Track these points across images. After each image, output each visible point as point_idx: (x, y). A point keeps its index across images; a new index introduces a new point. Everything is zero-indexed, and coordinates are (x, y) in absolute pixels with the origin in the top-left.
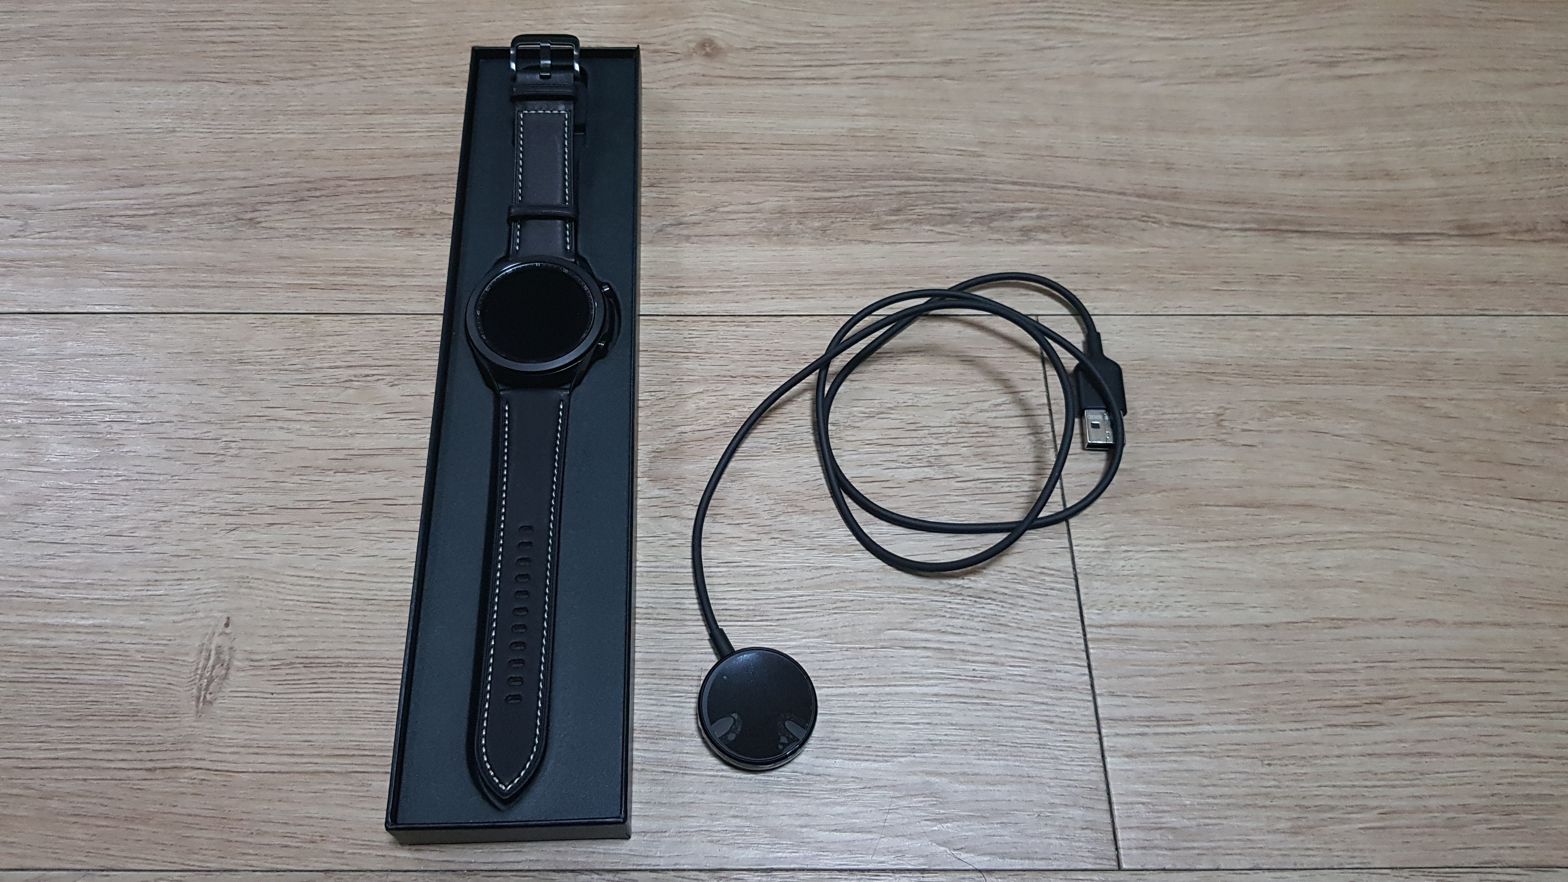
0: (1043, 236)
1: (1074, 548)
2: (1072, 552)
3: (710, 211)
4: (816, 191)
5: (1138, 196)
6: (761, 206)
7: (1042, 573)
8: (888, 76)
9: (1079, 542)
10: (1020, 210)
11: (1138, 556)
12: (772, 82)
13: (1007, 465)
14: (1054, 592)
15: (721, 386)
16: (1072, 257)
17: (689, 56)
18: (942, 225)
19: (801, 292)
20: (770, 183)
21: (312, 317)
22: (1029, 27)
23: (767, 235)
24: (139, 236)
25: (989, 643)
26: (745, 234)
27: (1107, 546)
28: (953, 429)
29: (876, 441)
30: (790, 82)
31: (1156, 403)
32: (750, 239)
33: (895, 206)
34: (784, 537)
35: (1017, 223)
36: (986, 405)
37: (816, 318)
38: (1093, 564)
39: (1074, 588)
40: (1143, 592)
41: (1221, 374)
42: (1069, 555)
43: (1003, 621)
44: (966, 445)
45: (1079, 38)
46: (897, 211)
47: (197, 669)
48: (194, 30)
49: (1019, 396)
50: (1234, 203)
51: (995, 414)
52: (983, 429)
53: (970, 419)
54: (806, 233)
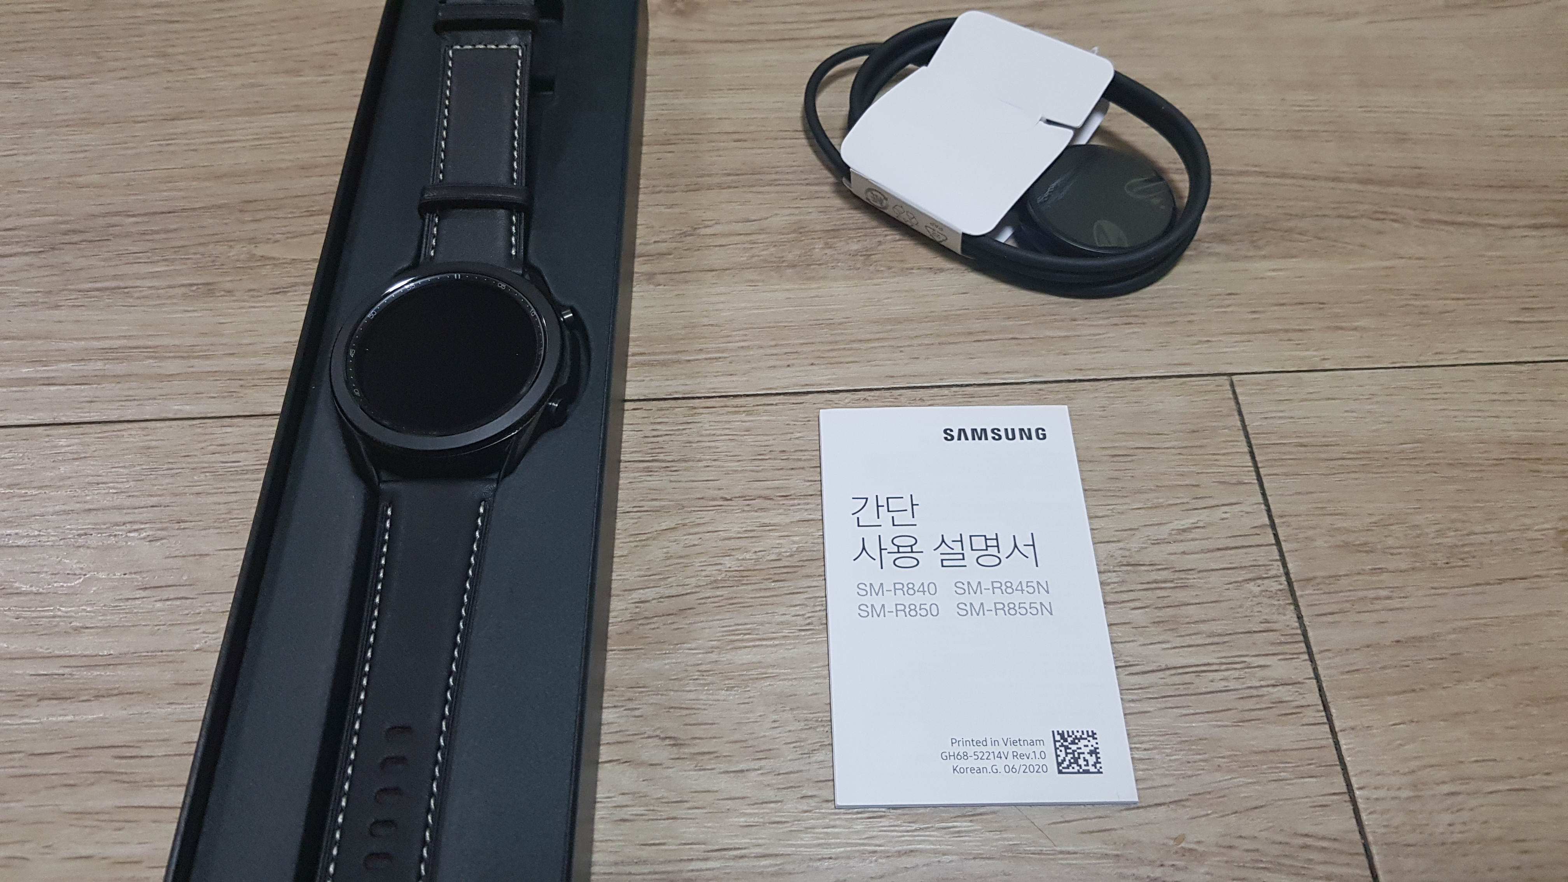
1: (1357, 793)
2: (1353, 801)
3: (685, 234)
6: (765, 223)
7: (1306, 847)
9: (1364, 781)
11: (1473, 803)
13: (1216, 639)
15: (708, 516)
16: (1273, 278)
19: (834, 354)
20: (779, 188)
21: (39, 430)
23: (778, 266)
26: (744, 267)
27: (1414, 786)
31: (1454, 516)
32: (750, 275)
36: (1164, 532)
38: (1396, 822)
39: (1368, 873)
41: (1551, 460)
42: (1350, 808)
44: (1138, 604)
49: (1219, 513)
50: (1514, 187)
51: (1181, 547)
52: (1164, 575)
53: (1137, 558)
54: (839, 261)
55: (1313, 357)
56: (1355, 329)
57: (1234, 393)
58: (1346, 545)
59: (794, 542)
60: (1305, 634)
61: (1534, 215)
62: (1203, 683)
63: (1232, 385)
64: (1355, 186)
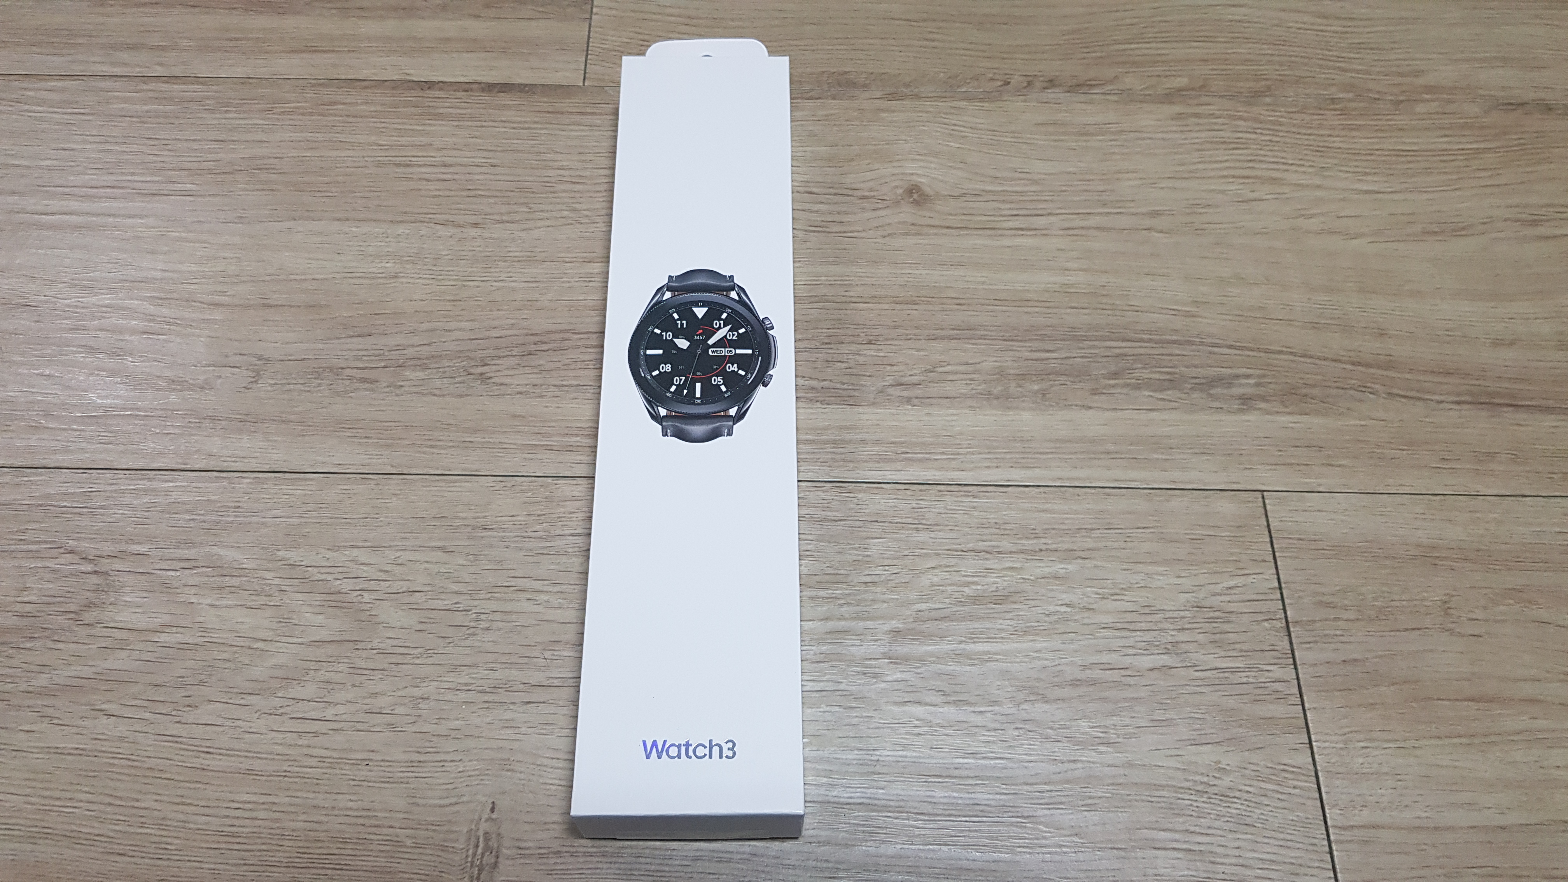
0: (1263, 405)
1: (1314, 744)
2: (1311, 748)
3: (929, 371)
4: (1032, 351)
5: (1353, 364)
6: (978, 366)
7: (1283, 770)
8: (1097, 228)
9: (1318, 737)
10: (1238, 376)
11: (1376, 753)
12: (980, 232)
13: (1244, 654)
14: (1297, 791)
15: (953, 561)
16: (1292, 428)
17: (897, 203)
18: (1162, 390)
19: (1025, 460)
20: (987, 341)
21: (550, 480)
22: (1234, 177)
23: (988, 396)
24: (372, 390)
25: (1236, 844)
26: (965, 397)
27: (1345, 742)
28: (1187, 614)
29: (1112, 625)
30: (1000, 232)
31: (1384, 589)
32: (970, 402)
33: (1113, 368)
34: (1028, 727)
35: (1236, 391)
36: (1218, 588)
37: (1042, 489)
38: (1333, 760)
39: (1316, 786)
40: (1383, 791)
41: (1445, 558)
42: (1309, 751)
43: (1249, 821)
44: (1201, 631)
45: (1285, 189)
46: (1115, 375)
47: (467, 856)
48: (408, 165)
49: (1250, 579)
50: (1448, 374)
51: (1228, 598)
52: (1217, 614)
53: (1204, 603)
54: (1026, 396)
55: (1312, 482)
56: (1339, 466)
57: (1264, 503)
58: (1321, 603)
59: (1005, 581)
60: (1293, 654)
61: (1459, 394)
62: (1235, 678)
63: (1263, 497)
64: (1348, 367)
